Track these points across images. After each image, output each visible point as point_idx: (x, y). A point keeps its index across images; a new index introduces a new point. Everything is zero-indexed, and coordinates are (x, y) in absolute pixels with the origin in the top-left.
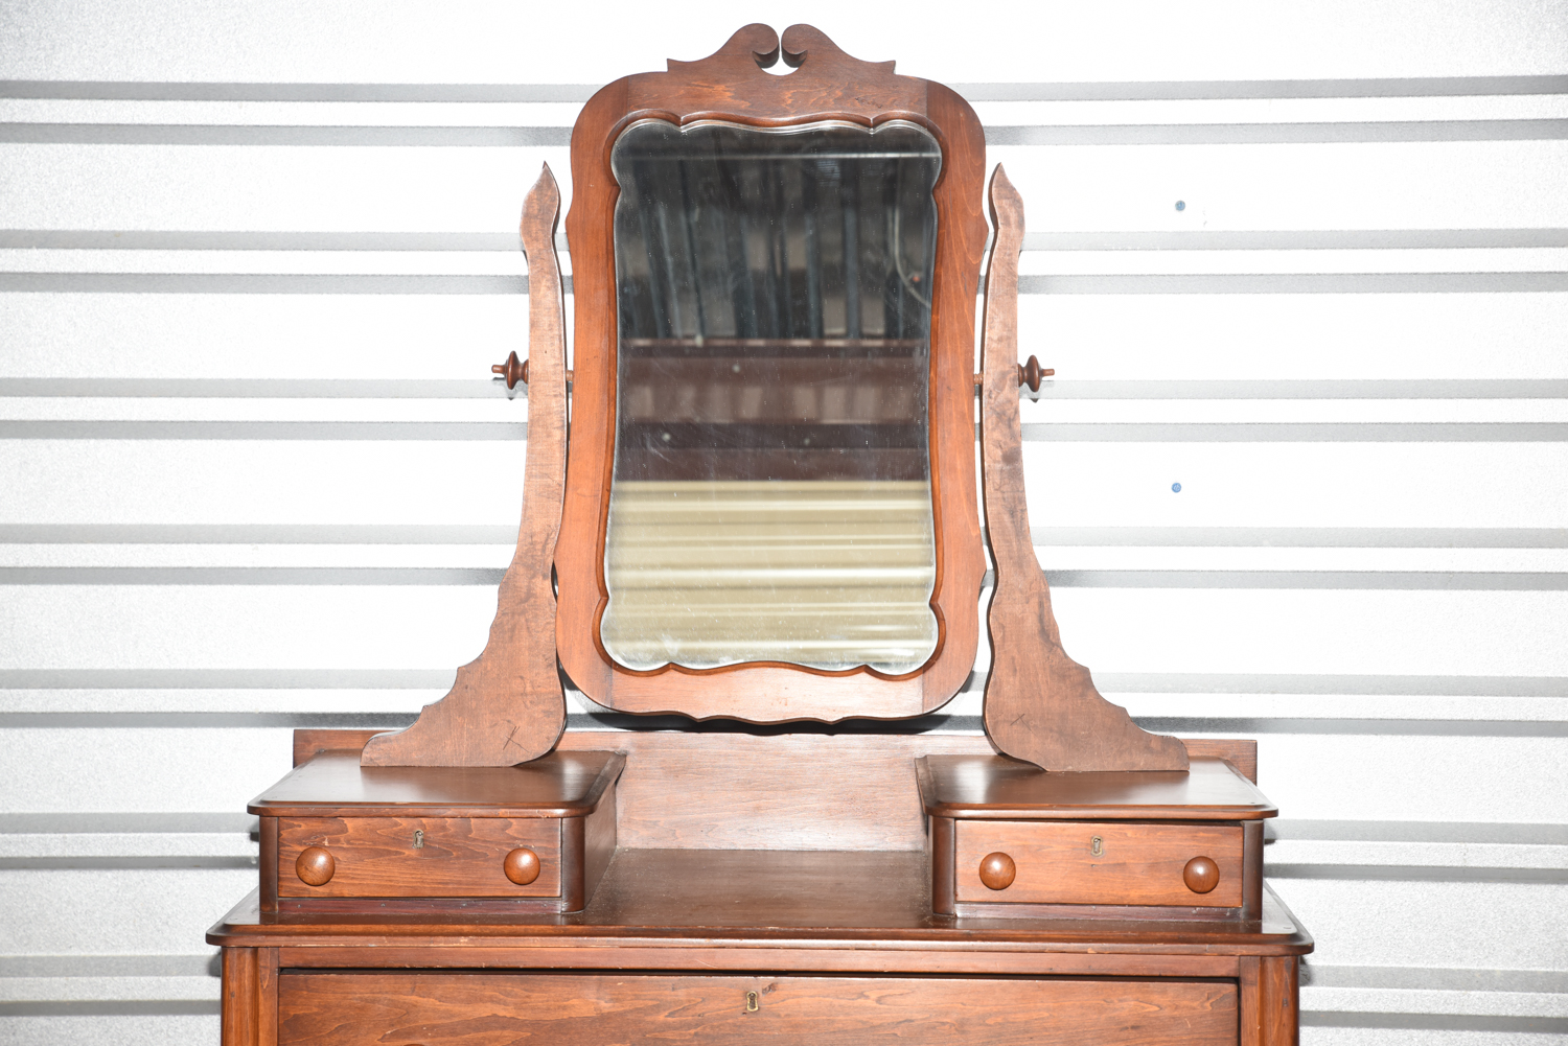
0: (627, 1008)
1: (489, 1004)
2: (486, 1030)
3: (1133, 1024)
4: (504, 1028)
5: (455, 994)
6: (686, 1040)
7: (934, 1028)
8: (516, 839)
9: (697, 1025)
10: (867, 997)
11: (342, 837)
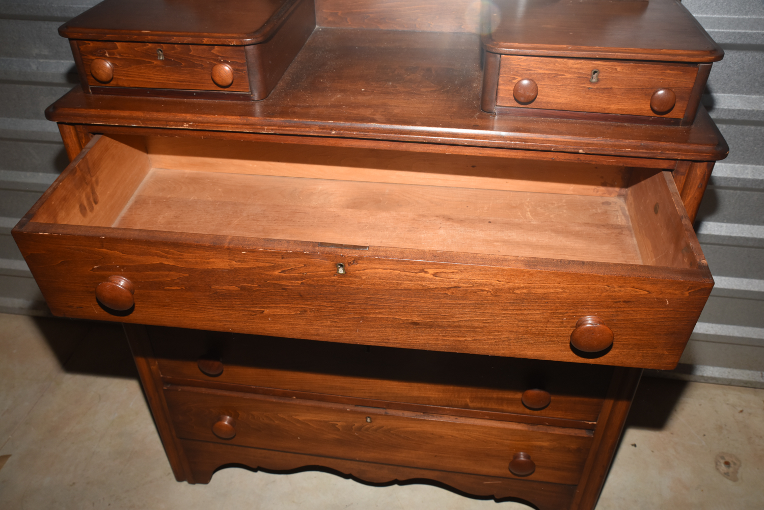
1: (156, 257)
2: (158, 271)
3: (625, 300)
4: (170, 271)
6: (295, 286)
7: (475, 292)
9: (302, 279)
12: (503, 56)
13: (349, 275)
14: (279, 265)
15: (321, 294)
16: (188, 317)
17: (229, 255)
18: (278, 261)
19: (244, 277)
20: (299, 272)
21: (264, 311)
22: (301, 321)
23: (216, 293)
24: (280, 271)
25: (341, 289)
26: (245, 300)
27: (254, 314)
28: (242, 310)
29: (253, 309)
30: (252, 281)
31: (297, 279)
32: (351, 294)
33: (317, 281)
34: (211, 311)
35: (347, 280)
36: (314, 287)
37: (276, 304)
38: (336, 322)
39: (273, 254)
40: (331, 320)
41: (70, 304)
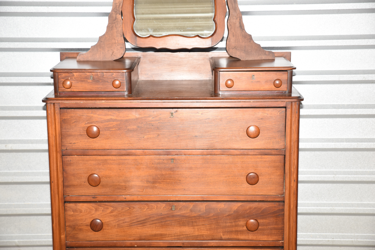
0: (143, 117)
1: (110, 116)
2: (109, 122)
3: (261, 118)
4: (114, 121)
5: (102, 114)
6: (156, 124)
7: (215, 120)
8: (115, 77)
9: (159, 120)
10: (199, 113)
11: (73, 77)
12: (220, 72)
14: (152, 115)
15: (165, 126)
16: (116, 143)
17: (136, 112)
19: (139, 122)
20: (158, 117)
21: (144, 137)
22: (157, 140)
23: (128, 130)
24: (152, 118)
26: (138, 132)
28: (137, 137)
29: (140, 136)
30: (142, 123)
31: (157, 120)
32: (175, 125)
33: (164, 120)
34: (125, 139)
35: (174, 119)
36: (163, 123)
37: (149, 133)
40: (168, 138)
41: (71, 142)
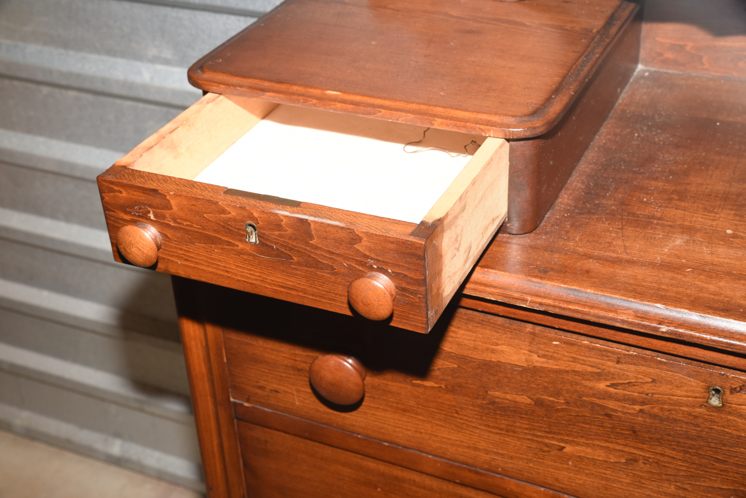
0: (563, 368)
6: (628, 413)
8: (367, 257)
9: (643, 403)
11: (167, 213)
13: (727, 410)
14: (609, 372)
15: (669, 435)
16: (436, 436)
17: (531, 343)
18: (609, 367)
19: (545, 384)
20: (641, 390)
21: (564, 448)
22: (625, 476)
23: (493, 403)
24: (608, 383)
25: (707, 432)
26: (538, 422)
27: (547, 449)
28: (529, 439)
29: (547, 441)
30: (557, 394)
31: (634, 401)
32: (725, 445)
33: (669, 410)
34: (477, 431)
35: (722, 418)
36: (662, 420)
37: (587, 439)
38: (685, 489)
39: (604, 353)
40: (678, 484)
41: (262, 383)
